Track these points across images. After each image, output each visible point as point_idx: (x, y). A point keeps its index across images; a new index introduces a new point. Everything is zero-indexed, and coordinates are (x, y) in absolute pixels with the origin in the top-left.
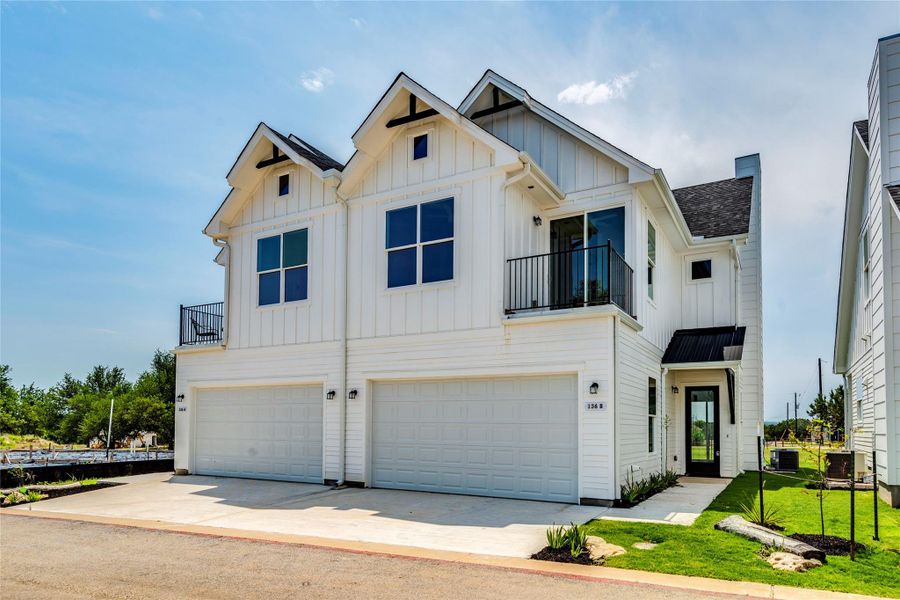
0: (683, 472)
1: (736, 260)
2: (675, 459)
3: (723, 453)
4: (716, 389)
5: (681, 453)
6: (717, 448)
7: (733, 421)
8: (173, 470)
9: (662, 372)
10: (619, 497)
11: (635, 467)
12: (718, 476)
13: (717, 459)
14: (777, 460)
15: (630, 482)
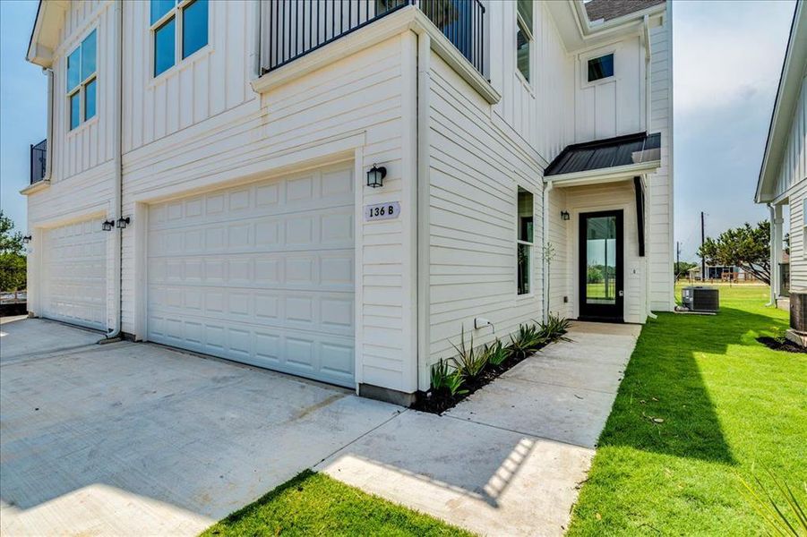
0: (576, 315)
1: (647, 48)
2: (566, 300)
3: (627, 293)
4: (618, 215)
5: (573, 291)
6: (620, 286)
7: (642, 253)
8: (26, 313)
9: (544, 188)
10: (425, 387)
11: (482, 321)
12: (622, 322)
13: (620, 300)
14: (691, 299)
15: (468, 348)
